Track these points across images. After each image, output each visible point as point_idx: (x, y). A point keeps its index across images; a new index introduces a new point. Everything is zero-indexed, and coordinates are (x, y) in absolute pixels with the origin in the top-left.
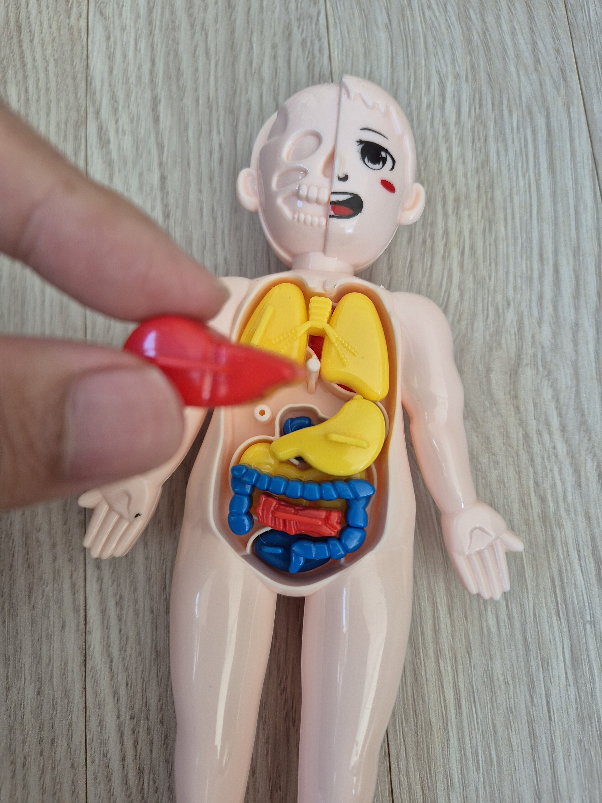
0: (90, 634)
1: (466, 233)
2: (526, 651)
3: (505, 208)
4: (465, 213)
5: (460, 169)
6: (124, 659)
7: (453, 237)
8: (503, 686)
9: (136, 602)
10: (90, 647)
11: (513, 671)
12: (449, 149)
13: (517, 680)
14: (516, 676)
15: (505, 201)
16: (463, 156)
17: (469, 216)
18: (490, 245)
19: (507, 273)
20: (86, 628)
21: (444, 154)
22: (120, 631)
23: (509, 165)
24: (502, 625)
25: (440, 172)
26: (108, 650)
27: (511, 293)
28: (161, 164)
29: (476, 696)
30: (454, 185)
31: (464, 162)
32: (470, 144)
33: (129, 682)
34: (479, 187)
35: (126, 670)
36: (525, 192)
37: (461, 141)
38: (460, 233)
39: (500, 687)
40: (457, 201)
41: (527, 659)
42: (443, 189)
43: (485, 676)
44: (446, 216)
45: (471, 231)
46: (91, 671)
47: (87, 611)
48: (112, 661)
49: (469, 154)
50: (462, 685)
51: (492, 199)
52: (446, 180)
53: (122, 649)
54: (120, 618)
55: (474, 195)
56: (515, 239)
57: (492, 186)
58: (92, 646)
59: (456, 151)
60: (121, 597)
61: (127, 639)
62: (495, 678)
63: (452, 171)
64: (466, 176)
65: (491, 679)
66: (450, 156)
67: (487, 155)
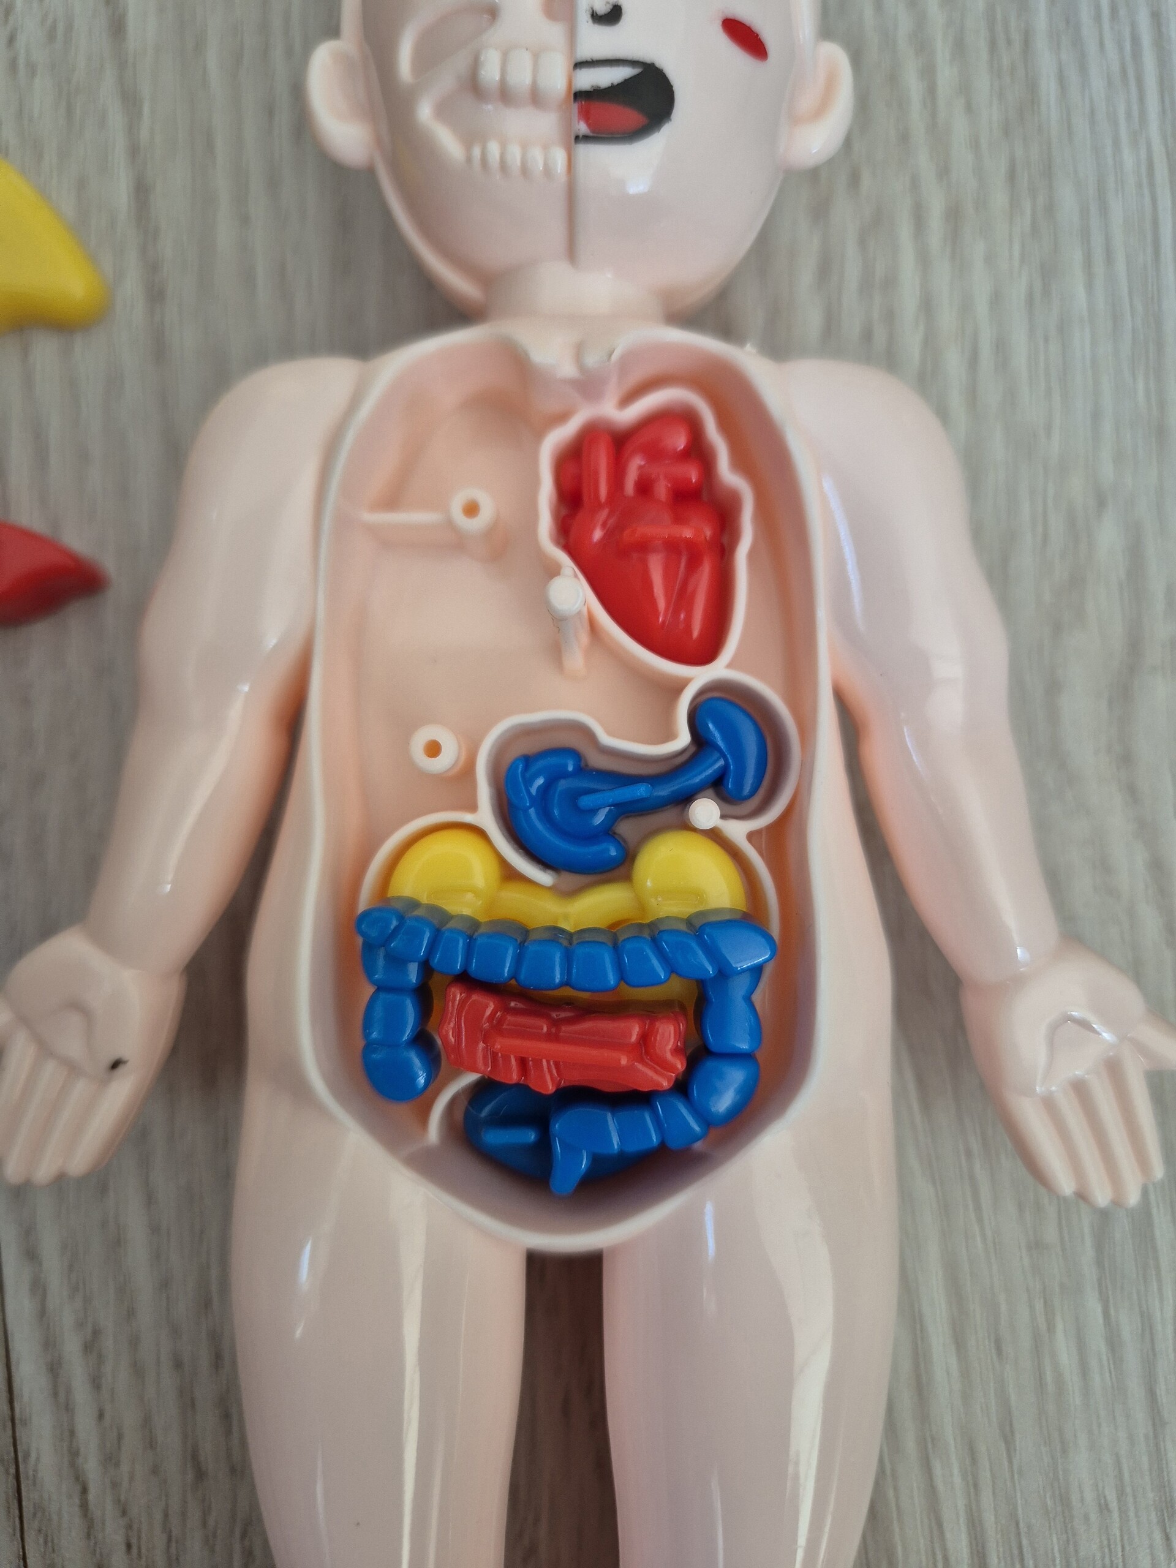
0: (25, 1423)
1: (982, 308)
2: (1154, 1425)
3: (1085, 234)
4: (977, 250)
5: (960, 128)
6: (115, 1485)
7: (947, 318)
8: (1093, 1517)
9: (134, 1342)
10: (27, 1455)
11: (1120, 1476)
12: (928, 73)
13: (1130, 1499)
14: (1128, 1490)
15: (1084, 213)
16: (965, 88)
17: (990, 259)
18: (1046, 339)
19: (1096, 416)
20: (12, 1408)
21: (913, 85)
22: (101, 1416)
23: (1092, 112)
24: (1094, 1364)
25: (904, 138)
26: (73, 1465)
27: (1107, 471)
28: (134, 150)
29: (1025, 1542)
30: (944, 171)
31: (969, 109)
32: (984, 55)
33: (134, 1541)
34: (1012, 176)
35: (124, 1513)
36: (1139, 185)
37: (959, 48)
38: (966, 307)
39: (1086, 1518)
40: (954, 215)
41: (1157, 1445)
42: (915, 184)
43: (1048, 1496)
44: (924, 260)
45: (996, 299)
46: (35, 1515)
47: (13, 1368)
48: (84, 1491)
49: (983, 83)
50: (989, 1519)
51: (1050, 209)
52: (924, 161)
53: (110, 1460)
54: (96, 1383)
55: (999, 199)
56: (1116, 318)
57: (1048, 171)
58: (33, 1455)
59: (946, 75)
60: (96, 1333)
61: (120, 1437)
62: (1074, 1498)
63: (938, 135)
64: (975, 144)
65: (1064, 1500)
66: (931, 91)
67: (1032, 87)
